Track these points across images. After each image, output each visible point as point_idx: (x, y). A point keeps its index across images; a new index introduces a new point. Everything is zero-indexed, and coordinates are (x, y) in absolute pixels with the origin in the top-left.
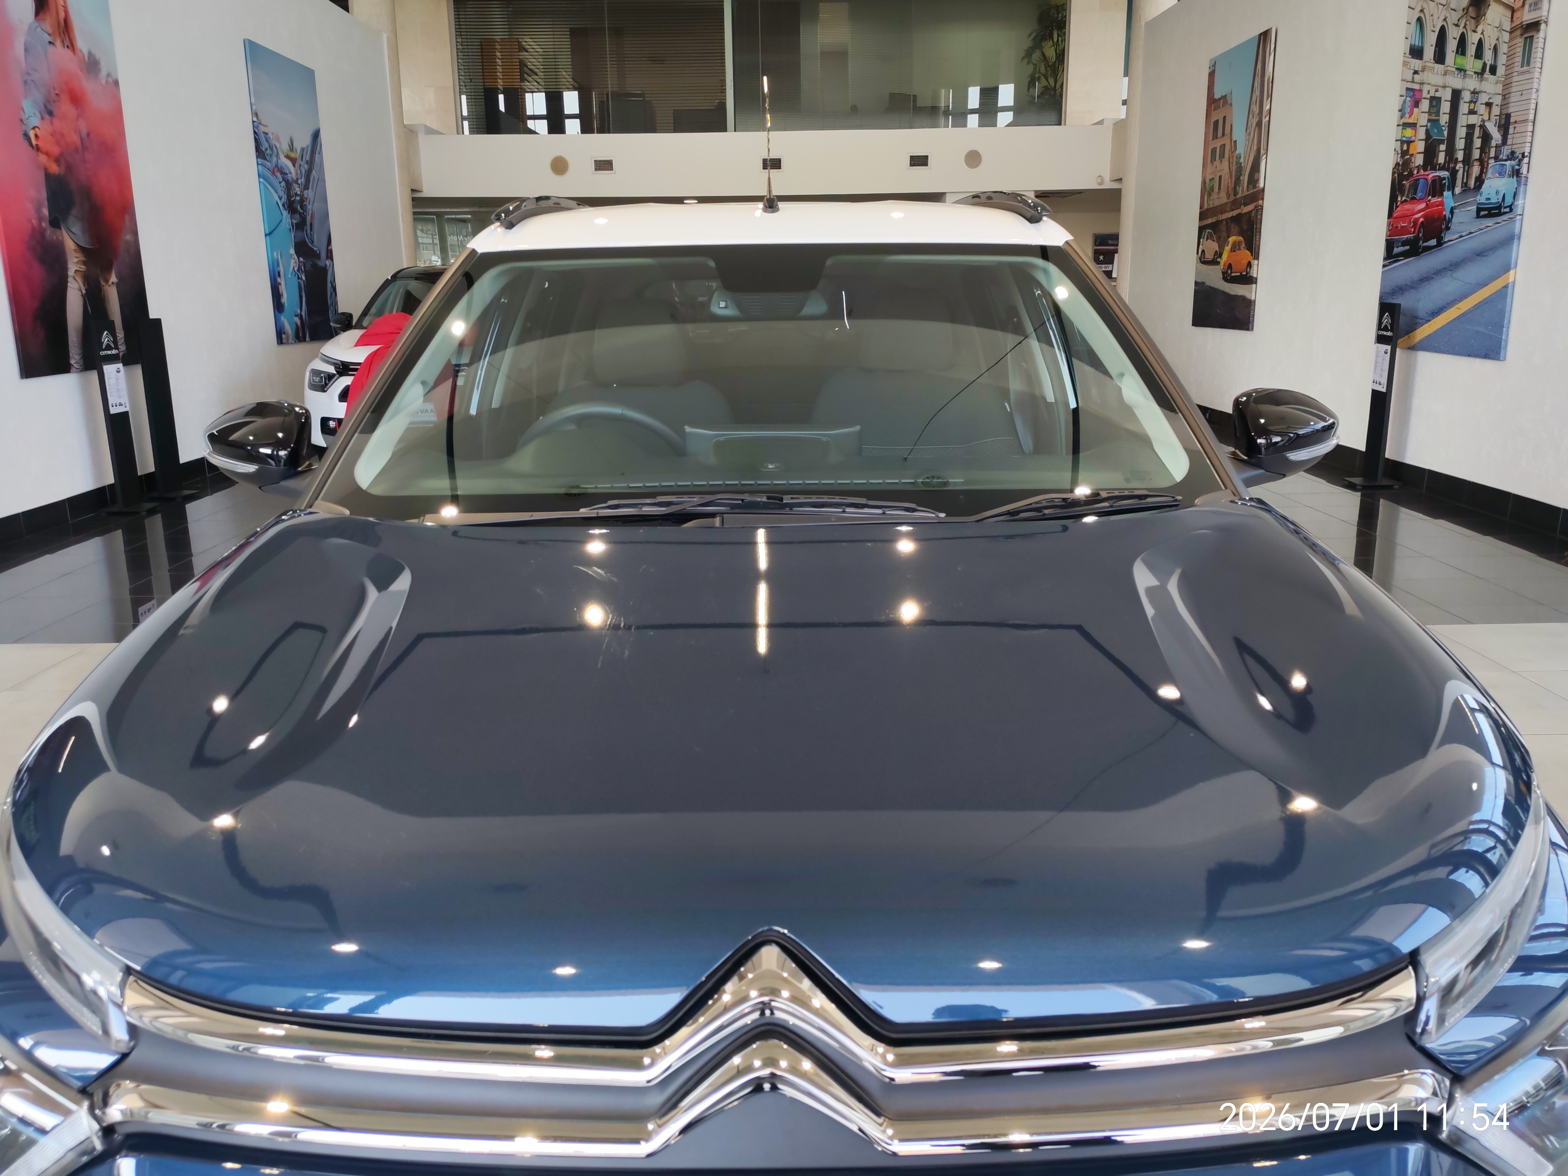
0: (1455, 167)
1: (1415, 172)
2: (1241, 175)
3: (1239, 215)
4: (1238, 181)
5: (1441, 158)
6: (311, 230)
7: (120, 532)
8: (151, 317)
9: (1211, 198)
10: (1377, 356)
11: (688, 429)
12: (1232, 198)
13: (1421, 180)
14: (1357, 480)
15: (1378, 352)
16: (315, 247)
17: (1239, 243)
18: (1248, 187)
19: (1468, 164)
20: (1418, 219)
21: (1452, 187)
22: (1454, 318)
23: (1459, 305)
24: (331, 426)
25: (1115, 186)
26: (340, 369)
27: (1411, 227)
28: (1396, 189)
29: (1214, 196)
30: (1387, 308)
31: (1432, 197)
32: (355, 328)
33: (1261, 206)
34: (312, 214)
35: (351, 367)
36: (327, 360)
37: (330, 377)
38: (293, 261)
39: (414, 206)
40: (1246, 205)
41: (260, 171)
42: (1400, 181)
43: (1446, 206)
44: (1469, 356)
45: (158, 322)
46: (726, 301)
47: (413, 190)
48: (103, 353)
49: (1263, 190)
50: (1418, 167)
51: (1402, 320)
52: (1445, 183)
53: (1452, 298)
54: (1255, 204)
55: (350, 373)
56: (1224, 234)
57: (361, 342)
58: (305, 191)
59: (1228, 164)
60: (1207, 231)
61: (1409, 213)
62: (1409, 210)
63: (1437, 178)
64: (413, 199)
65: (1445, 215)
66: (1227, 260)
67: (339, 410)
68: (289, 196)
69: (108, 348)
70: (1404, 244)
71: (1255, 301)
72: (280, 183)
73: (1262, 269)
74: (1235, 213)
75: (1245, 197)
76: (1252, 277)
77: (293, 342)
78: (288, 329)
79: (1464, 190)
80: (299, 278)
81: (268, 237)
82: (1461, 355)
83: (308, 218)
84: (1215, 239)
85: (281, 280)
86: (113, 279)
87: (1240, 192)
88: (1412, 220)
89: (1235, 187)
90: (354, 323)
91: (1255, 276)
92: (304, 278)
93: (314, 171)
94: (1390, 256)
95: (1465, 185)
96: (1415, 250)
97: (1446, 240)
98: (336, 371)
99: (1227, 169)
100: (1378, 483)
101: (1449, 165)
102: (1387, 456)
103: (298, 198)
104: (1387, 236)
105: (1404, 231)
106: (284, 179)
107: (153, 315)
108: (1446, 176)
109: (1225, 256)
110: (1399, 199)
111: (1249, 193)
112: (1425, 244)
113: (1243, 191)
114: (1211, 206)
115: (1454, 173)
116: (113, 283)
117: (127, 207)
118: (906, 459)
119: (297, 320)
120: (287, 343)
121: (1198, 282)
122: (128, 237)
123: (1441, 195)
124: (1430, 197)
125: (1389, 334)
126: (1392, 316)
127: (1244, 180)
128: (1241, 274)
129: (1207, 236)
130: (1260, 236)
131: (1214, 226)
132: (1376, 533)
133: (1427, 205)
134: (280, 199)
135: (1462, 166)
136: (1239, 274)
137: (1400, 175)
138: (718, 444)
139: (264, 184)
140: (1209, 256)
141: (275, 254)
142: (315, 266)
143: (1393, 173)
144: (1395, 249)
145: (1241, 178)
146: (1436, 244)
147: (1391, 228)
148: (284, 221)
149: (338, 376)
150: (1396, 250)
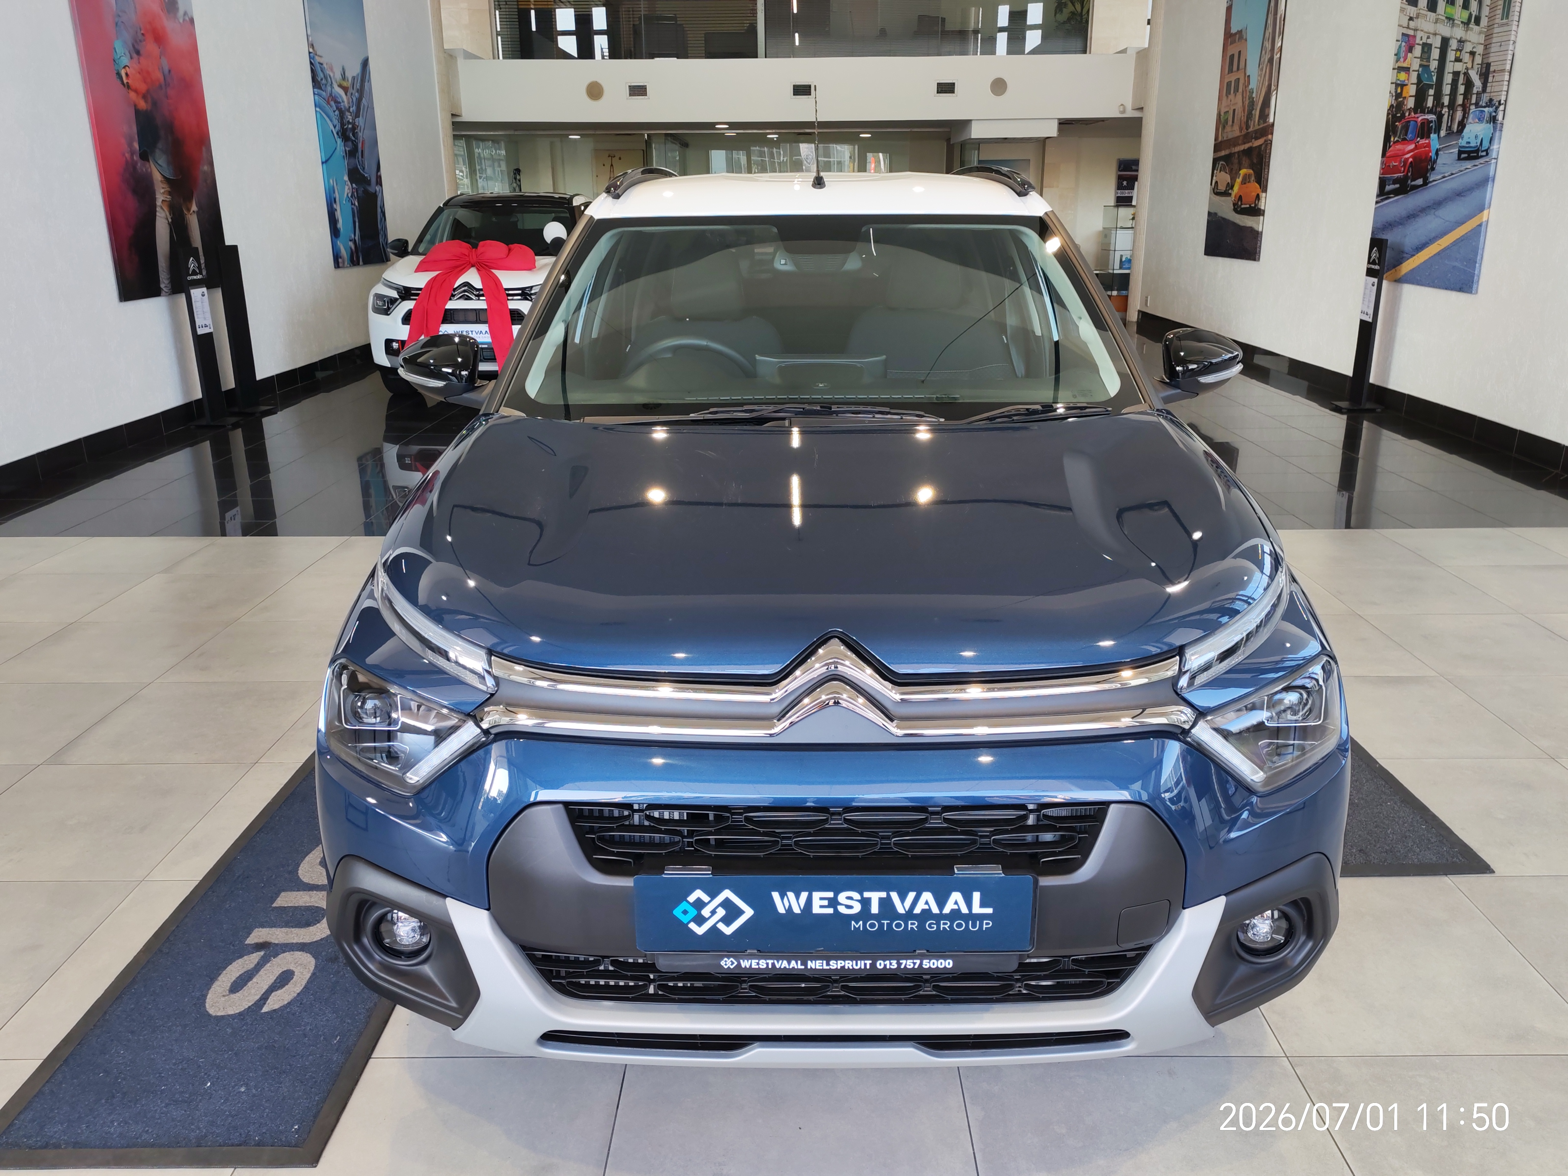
0: (1441, 111)
1: (1407, 114)
2: (1253, 109)
3: (1250, 149)
4: (1250, 116)
5: (1430, 102)
6: (362, 157)
7: (208, 442)
8: (227, 244)
9: (1225, 131)
10: (1365, 288)
11: (758, 357)
12: (1244, 132)
13: (1412, 122)
14: (1344, 404)
15: (1366, 284)
16: (366, 173)
17: (1250, 175)
18: (1259, 121)
19: (1453, 109)
20: (1408, 159)
21: (1438, 130)
22: (1435, 253)
23: (1439, 242)
24: (394, 347)
25: (1137, 114)
26: (403, 293)
27: (1402, 167)
28: (1390, 130)
29: (1228, 129)
30: (1377, 243)
31: (1421, 139)
32: (412, 255)
33: (1270, 140)
34: (363, 141)
35: (412, 292)
36: (390, 285)
37: (393, 301)
38: (347, 188)
39: (454, 130)
40: (1256, 138)
41: (317, 101)
42: (1394, 122)
43: (1432, 148)
44: (1446, 289)
45: (234, 249)
46: (785, 259)
47: (453, 115)
48: (190, 278)
49: (1273, 125)
50: (1409, 109)
51: (1389, 254)
52: (1432, 126)
53: (1433, 235)
54: (1265, 138)
55: (412, 297)
56: (1236, 167)
57: (420, 268)
58: (357, 119)
59: (1241, 98)
60: (1221, 163)
61: (1400, 153)
62: (1400, 150)
63: (1426, 121)
64: (454, 123)
65: (1431, 157)
66: (1238, 192)
67: (403, 332)
68: (342, 125)
69: (194, 273)
70: (1395, 181)
71: (1262, 232)
72: (334, 111)
73: (1270, 202)
74: (1246, 146)
75: (1256, 132)
76: (1260, 209)
77: (349, 266)
78: (344, 253)
79: (1448, 134)
80: (352, 204)
81: (324, 165)
82: (1439, 288)
83: (360, 146)
84: (1227, 171)
85: (337, 206)
86: (194, 208)
87: (1252, 127)
88: (1403, 160)
89: (1247, 121)
90: (410, 249)
91: (1262, 208)
92: (357, 204)
93: (364, 99)
94: (1383, 193)
95: (1449, 128)
96: (1404, 188)
97: (1431, 180)
98: (399, 296)
99: (1240, 103)
100: (1362, 407)
101: (1436, 109)
102: (1371, 381)
103: (350, 126)
104: (1380, 174)
105: (1396, 170)
106: (337, 108)
107: (228, 242)
108: (1433, 120)
109: (1236, 188)
110: (1392, 139)
111: (1260, 127)
112: (1413, 183)
113: (1254, 125)
114: (1225, 139)
115: (1440, 116)
116: (194, 211)
117: (203, 140)
118: (923, 382)
119: (351, 244)
120: (343, 267)
121: (1211, 213)
122: (206, 168)
123: (1429, 137)
124: (1419, 139)
125: (1377, 267)
126: (1380, 251)
127: (1255, 115)
128: (1250, 205)
129: (1221, 168)
130: (1269, 170)
131: (1227, 159)
132: (1358, 455)
133: (1416, 146)
134: (335, 127)
135: (1447, 110)
136: (1248, 206)
137: (1394, 116)
138: (780, 368)
139: (320, 113)
140: (1222, 188)
141: (331, 181)
142: (366, 192)
143: (1388, 114)
144: (1387, 186)
145: (1253, 112)
146: (1422, 183)
147: (1384, 167)
148: (338, 148)
149: (400, 300)
150: (1388, 188)
